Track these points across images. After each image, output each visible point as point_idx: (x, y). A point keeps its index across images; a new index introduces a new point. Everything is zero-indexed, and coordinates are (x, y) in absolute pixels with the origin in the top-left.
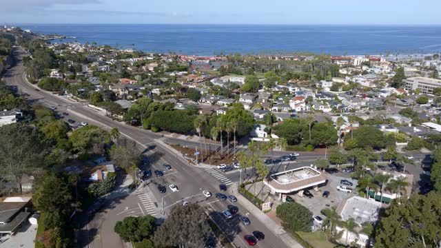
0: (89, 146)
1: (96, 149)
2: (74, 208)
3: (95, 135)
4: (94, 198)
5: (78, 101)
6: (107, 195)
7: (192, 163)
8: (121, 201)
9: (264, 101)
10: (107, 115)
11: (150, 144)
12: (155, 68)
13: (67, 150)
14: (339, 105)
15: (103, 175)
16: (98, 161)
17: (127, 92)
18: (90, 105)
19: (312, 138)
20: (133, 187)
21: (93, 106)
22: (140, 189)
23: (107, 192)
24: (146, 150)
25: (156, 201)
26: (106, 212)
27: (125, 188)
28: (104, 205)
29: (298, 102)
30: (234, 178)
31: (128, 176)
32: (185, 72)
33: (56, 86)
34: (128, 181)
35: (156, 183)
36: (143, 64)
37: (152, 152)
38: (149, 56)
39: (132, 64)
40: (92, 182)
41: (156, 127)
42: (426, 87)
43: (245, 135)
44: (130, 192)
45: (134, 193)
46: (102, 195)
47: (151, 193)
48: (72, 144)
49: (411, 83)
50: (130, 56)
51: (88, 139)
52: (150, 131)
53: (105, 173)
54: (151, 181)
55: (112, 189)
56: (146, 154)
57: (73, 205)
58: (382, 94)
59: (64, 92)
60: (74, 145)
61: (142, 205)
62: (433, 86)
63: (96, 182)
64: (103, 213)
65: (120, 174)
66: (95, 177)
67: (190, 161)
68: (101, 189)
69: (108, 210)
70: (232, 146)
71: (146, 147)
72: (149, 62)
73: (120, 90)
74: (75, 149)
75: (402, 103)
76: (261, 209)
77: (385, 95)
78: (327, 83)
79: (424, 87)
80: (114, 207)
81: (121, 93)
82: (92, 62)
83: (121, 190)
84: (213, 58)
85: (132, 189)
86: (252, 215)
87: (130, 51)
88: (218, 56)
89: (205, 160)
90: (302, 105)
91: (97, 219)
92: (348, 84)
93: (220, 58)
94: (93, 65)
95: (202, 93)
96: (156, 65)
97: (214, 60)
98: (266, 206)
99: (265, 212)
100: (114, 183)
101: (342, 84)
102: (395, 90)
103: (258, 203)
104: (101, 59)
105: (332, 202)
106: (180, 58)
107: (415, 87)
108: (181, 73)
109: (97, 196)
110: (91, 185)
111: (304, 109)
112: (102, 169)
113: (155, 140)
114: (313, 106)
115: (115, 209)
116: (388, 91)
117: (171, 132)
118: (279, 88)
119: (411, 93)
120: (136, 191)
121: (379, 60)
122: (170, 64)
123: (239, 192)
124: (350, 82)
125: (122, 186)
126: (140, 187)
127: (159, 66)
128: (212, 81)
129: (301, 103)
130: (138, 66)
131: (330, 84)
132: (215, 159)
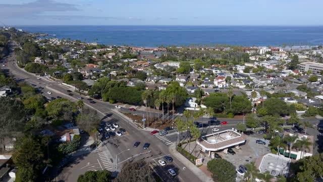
0: (60, 114)
1: (66, 117)
3: (65, 106)
4: (63, 155)
5: (54, 80)
6: (73, 153)
7: (140, 127)
8: (84, 157)
9: (194, 80)
10: (76, 91)
11: (108, 113)
12: (113, 56)
13: (43, 117)
14: (251, 83)
15: (70, 137)
16: (67, 126)
17: (91, 74)
18: (63, 84)
19: (232, 108)
20: (94, 146)
21: (65, 84)
22: (99, 148)
23: (73, 151)
24: (105, 117)
25: (111, 157)
26: (72, 167)
27: (88, 147)
28: (71, 161)
29: (220, 80)
30: (173, 139)
31: (90, 138)
32: (135, 59)
33: (38, 69)
34: (90, 142)
35: (112, 143)
36: (104, 54)
37: (109, 118)
38: (109, 48)
39: (96, 53)
40: (61, 142)
41: (113, 99)
42: (315, 69)
43: (180, 105)
44: (91, 150)
45: (94, 151)
46: (69, 153)
47: (108, 151)
48: (47, 112)
49: (304, 66)
50: (94, 48)
51: (59, 109)
52: (108, 103)
53: (72, 135)
54: (109, 141)
55: (77, 148)
56: (104, 120)
57: (44, 161)
58: (283, 75)
59: (44, 74)
60: (49, 113)
61: (100, 161)
62: (320, 69)
63: (65, 142)
64: (69, 168)
65: (84, 136)
66: (64, 138)
67: (139, 126)
68: (68, 148)
69: (73, 165)
70: (171, 114)
71: (105, 115)
72: (108, 52)
73: (86, 72)
74: (49, 117)
75: (297, 81)
76: (195, 164)
77: (285, 75)
78: (241, 67)
79: (313, 69)
80: (79, 162)
81: (87, 74)
82: (66, 52)
83: (84, 149)
84: (156, 49)
85: (93, 148)
86: (187, 169)
87: (95, 44)
88: (159, 48)
89: (150, 125)
90: (223, 83)
91: (65, 172)
92: (256, 67)
93: (161, 49)
94: (67, 54)
95: (148, 74)
96: (114, 54)
97: (157, 51)
98: (199, 161)
99: (198, 166)
100: (79, 143)
101: (252, 67)
102: (292, 72)
103: (192, 159)
104: (73, 50)
105: (251, 158)
106: (132, 49)
107: (306, 70)
108: (132, 60)
109: (65, 154)
110: (61, 145)
111: (225, 86)
112: (70, 132)
113: (112, 109)
114: (232, 84)
115: (79, 164)
116: (287, 72)
117: (125, 103)
118: (205, 70)
119: (304, 74)
120: (96, 149)
121: (279, 50)
122: (124, 53)
123: (177, 150)
124: (258, 66)
125: (85, 146)
126: (99, 146)
127: (116, 55)
128: (155, 65)
129: (222, 81)
130: (100, 54)
131: (243, 68)
132: (158, 124)
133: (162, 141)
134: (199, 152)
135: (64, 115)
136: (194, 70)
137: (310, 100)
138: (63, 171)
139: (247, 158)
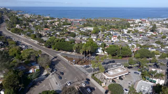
0: (29, 57)
1: (32, 59)
4: (30, 80)
5: (26, 37)
6: (36, 79)
7: (72, 64)
8: (42, 82)
9: (101, 37)
10: (38, 44)
11: (55, 56)
12: (58, 24)
13: (20, 59)
14: (131, 39)
16: (33, 64)
17: (46, 34)
18: (31, 39)
19: (121, 54)
20: (47, 75)
22: (50, 76)
23: (36, 78)
24: (53, 59)
25: (57, 82)
26: (35, 87)
29: (115, 38)
30: (90, 71)
31: (45, 70)
32: (70, 26)
33: (18, 31)
34: (45, 73)
36: (53, 23)
37: (55, 59)
38: (56, 19)
39: (49, 22)
40: (29, 73)
41: (57, 49)
42: (165, 32)
43: (94, 52)
45: (47, 78)
46: (34, 79)
47: (55, 78)
48: (22, 56)
49: (159, 30)
50: (48, 19)
52: (55, 50)
53: (35, 69)
55: (38, 76)
57: (20, 85)
58: (148, 35)
59: (21, 34)
61: (50, 84)
63: (31, 73)
64: (34, 88)
65: (42, 69)
66: (31, 71)
67: (71, 64)
68: (33, 77)
69: (36, 86)
70: (88, 57)
71: (53, 57)
72: (56, 21)
73: (43, 33)
75: (156, 38)
76: (101, 86)
77: (149, 35)
78: (126, 30)
79: (164, 32)
80: (39, 85)
81: (44, 34)
82: (33, 22)
83: (42, 77)
84: (81, 20)
86: (97, 88)
87: (48, 17)
88: (82, 19)
89: (77, 63)
90: (116, 39)
92: (133, 30)
94: (33, 23)
95: (76, 34)
97: (81, 21)
98: (103, 84)
99: (103, 87)
100: (39, 74)
101: (132, 30)
102: (153, 33)
103: (100, 83)
104: (36, 20)
105: (131, 82)
106: (68, 20)
107: (160, 32)
108: (68, 26)
109: (32, 80)
110: (29, 75)
111: (117, 41)
112: (34, 68)
113: (57, 54)
114: (121, 40)
116: (150, 33)
117: (64, 51)
118: (107, 32)
119: (159, 34)
120: (48, 77)
121: (145, 21)
122: (64, 22)
123: (92, 78)
124: (135, 30)
125: (42, 75)
126: (50, 75)
127: (60, 23)
128: (80, 29)
129: (116, 38)
130: (51, 23)
131: (127, 30)
132: (82, 62)
133: (84, 72)
134: (103, 79)
136: (101, 32)
137: (162, 49)
138: (30, 90)
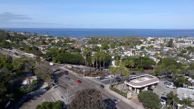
0: (23, 68)
2: (8, 98)
3: (26, 62)
4: (24, 94)
6: (32, 93)
7: (81, 76)
8: (41, 96)
9: (112, 52)
11: (57, 69)
12: (58, 42)
14: (147, 54)
15: (30, 81)
16: (28, 75)
17: (45, 49)
18: (25, 53)
20: (48, 88)
23: (32, 91)
24: (55, 71)
25: (62, 95)
26: (31, 102)
27: (43, 89)
28: (30, 98)
29: (128, 52)
30: (107, 83)
31: (45, 83)
32: (72, 43)
34: (45, 85)
35: (61, 86)
36: (53, 40)
37: (58, 72)
38: (55, 37)
39: (47, 40)
40: (23, 85)
41: (60, 61)
42: (183, 47)
44: (46, 91)
45: (49, 91)
46: (29, 92)
47: (59, 91)
48: (12, 66)
49: (176, 45)
50: (46, 37)
51: (22, 63)
52: (57, 64)
54: (59, 85)
55: (35, 90)
56: (55, 73)
58: (165, 50)
60: (14, 66)
61: (53, 98)
62: (186, 46)
63: (25, 85)
64: (29, 103)
65: (40, 82)
66: (25, 82)
67: (80, 76)
68: (28, 89)
69: (32, 101)
71: (55, 70)
72: (55, 39)
73: (41, 47)
74: (14, 69)
75: (175, 53)
76: (127, 98)
77: (167, 50)
78: (139, 46)
81: (42, 49)
82: (28, 39)
83: (40, 90)
84: (84, 39)
85: (47, 90)
89: (88, 75)
91: (25, 106)
92: (148, 47)
93: (88, 38)
94: (28, 40)
95: (81, 50)
96: (59, 40)
97: (85, 40)
98: (129, 95)
99: (129, 99)
100: (37, 85)
101: (145, 47)
102: (170, 48)
104: (32, 37)
105: (165, 93)
106: (70, 38)
107: (178, 47)
108: (70, 43)
109: (26, 93)
110: (22, 87)
111: (132, 55)
112: (30, 78)
113: (60, 67)
114: (136, 54)
115: (36, 100)
117: (69, 63)
118: (118, 48)
119: (177, 49)
120: (50, 90)
121: (158, 39)
122: (65, 40)
123: (111, 89)
124: (149, 46)
125: (41, 88)
126: (52, 88)
127: (60, 41)
128: (86, 46)
129: (130, 53)
130: (50, 40)
131: (140, 47)
132: (93, 74)
133: (98, 84)
134: (127, 90)
135: (25, 69)
136: (110, 48)
137: (188, 61)
138: (23, 105)
139: (163, 93)
